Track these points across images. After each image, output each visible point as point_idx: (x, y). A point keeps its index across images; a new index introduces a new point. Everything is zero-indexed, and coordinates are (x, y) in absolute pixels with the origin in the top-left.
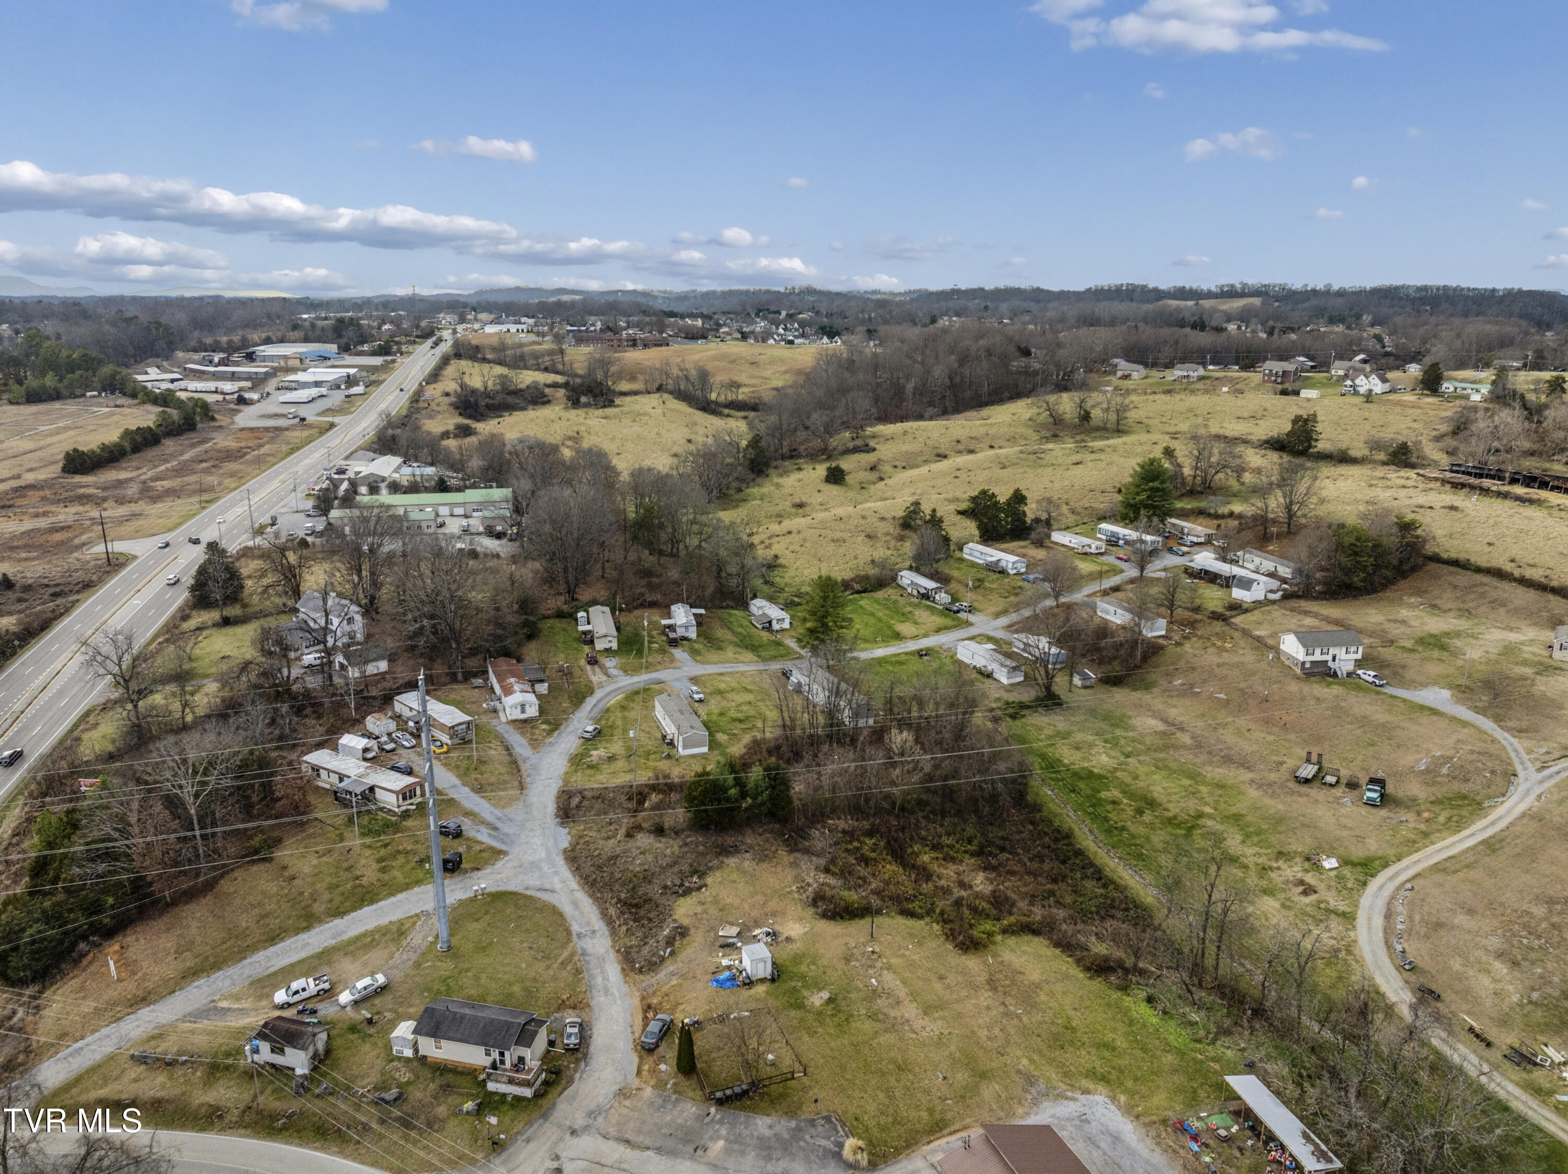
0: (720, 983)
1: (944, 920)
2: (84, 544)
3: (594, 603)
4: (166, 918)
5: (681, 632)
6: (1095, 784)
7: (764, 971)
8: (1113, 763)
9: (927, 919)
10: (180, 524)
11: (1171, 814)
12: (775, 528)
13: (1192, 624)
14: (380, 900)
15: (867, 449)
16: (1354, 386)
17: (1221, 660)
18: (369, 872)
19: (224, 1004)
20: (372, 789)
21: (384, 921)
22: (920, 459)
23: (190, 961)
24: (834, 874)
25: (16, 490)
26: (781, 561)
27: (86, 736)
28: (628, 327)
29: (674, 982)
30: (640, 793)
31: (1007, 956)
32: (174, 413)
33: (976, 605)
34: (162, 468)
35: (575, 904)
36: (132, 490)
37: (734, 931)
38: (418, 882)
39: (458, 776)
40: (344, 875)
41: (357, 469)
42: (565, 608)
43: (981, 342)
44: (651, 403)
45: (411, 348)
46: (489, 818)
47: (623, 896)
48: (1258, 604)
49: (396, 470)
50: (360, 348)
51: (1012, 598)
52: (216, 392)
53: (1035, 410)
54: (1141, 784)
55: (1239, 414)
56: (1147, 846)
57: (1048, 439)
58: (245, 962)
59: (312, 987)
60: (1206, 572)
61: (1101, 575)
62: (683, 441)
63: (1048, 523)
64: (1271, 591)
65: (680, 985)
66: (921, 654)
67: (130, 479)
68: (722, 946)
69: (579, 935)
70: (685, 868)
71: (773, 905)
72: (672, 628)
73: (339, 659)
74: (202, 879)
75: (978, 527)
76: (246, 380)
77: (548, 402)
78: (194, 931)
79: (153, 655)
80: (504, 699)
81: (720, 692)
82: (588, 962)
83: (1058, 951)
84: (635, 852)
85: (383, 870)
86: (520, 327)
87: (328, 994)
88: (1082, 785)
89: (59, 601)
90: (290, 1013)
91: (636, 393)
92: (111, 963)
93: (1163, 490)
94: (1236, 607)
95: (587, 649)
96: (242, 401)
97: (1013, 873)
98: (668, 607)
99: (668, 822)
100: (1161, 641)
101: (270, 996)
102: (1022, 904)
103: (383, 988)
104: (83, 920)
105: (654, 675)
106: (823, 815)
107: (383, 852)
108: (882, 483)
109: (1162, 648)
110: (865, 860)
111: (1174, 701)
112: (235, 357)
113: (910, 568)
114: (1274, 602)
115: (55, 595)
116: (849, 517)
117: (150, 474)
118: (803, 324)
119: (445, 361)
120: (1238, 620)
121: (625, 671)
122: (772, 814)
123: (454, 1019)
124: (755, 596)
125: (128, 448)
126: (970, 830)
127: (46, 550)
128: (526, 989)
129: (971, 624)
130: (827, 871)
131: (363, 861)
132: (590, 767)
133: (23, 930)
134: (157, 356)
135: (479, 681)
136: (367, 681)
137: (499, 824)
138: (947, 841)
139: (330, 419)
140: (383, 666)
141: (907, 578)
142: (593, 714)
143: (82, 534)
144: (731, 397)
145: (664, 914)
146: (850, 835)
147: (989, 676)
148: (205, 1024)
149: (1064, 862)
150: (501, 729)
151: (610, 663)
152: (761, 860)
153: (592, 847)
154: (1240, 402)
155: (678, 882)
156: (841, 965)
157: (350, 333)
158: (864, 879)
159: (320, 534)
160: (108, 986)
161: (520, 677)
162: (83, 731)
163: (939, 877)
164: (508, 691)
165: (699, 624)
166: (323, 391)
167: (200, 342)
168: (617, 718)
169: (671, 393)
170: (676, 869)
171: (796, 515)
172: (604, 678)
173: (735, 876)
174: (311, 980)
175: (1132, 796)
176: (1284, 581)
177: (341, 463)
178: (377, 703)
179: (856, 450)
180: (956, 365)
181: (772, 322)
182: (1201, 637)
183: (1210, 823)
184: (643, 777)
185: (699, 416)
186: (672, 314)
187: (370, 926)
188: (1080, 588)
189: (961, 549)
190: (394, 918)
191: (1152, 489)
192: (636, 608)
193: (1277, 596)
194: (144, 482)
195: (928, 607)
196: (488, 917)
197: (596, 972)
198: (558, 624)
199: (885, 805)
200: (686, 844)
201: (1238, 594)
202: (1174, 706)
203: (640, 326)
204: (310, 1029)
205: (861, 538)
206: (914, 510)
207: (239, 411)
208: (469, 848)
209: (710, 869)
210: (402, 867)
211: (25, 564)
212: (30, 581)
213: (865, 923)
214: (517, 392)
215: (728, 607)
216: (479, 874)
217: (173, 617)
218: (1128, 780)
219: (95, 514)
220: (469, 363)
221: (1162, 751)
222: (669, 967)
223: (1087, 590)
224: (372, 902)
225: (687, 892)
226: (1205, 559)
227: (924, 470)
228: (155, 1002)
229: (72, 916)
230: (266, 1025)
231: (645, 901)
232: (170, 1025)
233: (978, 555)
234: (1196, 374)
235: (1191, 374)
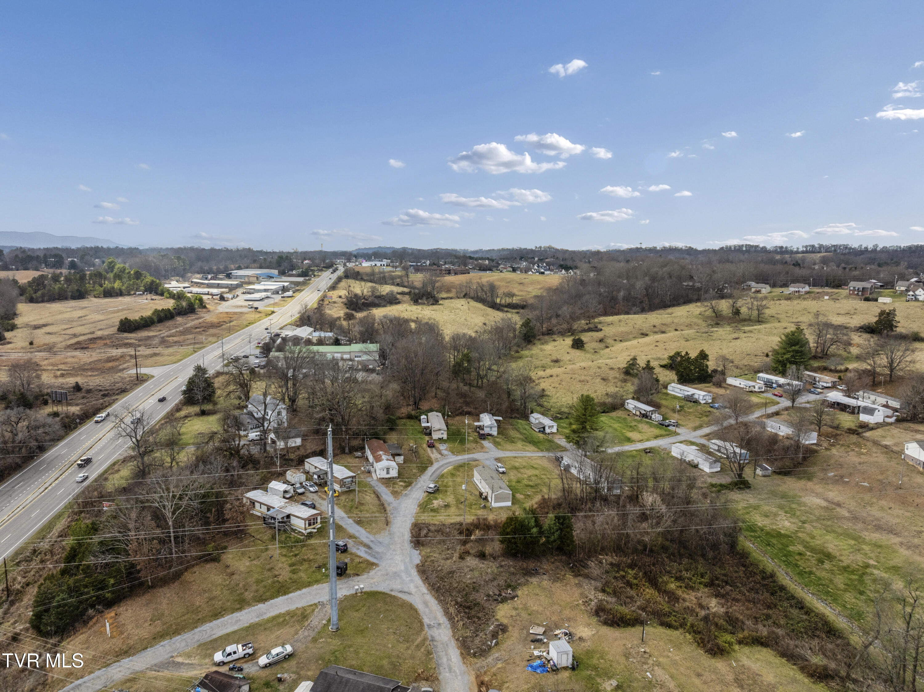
0: (534, 668)
1: (694, 631)
2: (124, 369)
3: (431, 410)
4: (147, 596)
5: (487, 431)
6: (784, 541)
7: (566, 661)
8: (793, 528)
9: (681, 630)
10: (181, 360)
11: (845, 564)
12: (541, 373)
13: (835, 436)
14: (291, 592)
15: (596, 329)
16: (915, 296)
17: (860, 460)
18: (285, 574)
19: (180, 660)
20: (288, 516)
21: (292, 607)
22: (631, 336)
23: (159, 627)
24: (608, 594)
25: (91, 339)
26: (547, 393)
27: (110, 477)
28: (445, 263)
29: (500, 666)
30: (467, 530)
31: (745, 661)
32: (184, 304)
33: (680, 422)
34: (174, 331)
35: (426, 604)
36: (156, 341)
37: (541, 630)
38: (317, 582)
39: (346, 512)
40: (267, 574)
41: (287, 333)
42: (413, 413)
43: (665, 269)
44: (461, 304)
45: (320, 274)
46: (366, 540)
47: (459, 600)
48: (878, 426)
49: (311, 334)
50: (290, 272)
51: (705, 418)
52: (208, 294)
53: (703, 309)
54: (818, 542)
55: (838, 312)
56: (831, 586)
57: (712, 326)
58: (196, 630)
59: (240, 650)
60: (838, 404)
61: (765, 405)
62: (481, 324)
63: (723, 373)
64: (888, 417)
65: (504, 668)
66: (646, 451)
67: (155, 336)
68: (533, 641)
69: (429, 626)
70: (502, 583)
71: (567, 613)
72: (481, 428)
73: (272, 436)
74: (173, 570)
75: (676, 374)
76: (226, 288)
77: (399, 303)
78: (164, 606)
79: (158, 431)
80: (375, 464)
81: (516, 468)
82: (436, 647)
83: (784, 660)
84: (466, 570)
85: (294, 572)
86: (382, 263)
87: (251, 657)
88: (774, 541)
89: (106, 399)
90: (224, 669)
91: (451, 298)
92: (108, 624)
93: (801, 352)
94: (865, 426)
95: (427, 438)
96: (222, 298)
97: (737, 601)
98: (478, 415)
99: (488, 550)
100: (815, 447)
101: (211, 656)
102: (749, 623)
103: (290, 656)
104: (92, 593)
105: (471, 456)
106: (596, 552)
107: (294, 559)
108: (608, 350)
109: (816, 451)
110: (629, 584)
111: (830, 487)
112: (221, 276)
113: (633, 398)
114: (891, 424)
115: (104, 396)
116: (590, 367)
117: (166, 334)
118: (548, 264)
119: (339, 279)
120: (868, 434)
121: (453, 453)
122: (561, 550)
123: (341, 682)
124: (532, 412)
125: (156, 320)
126: (701, 569)
127: (103, 371)
128: (392, 663)
129: (679, 434)
130: (603, 591)
131: (280, 565)
132: (433, 510)
133: (54, 597)
134: (178, 275)
135: (359, 454)
136: (288, 450)
137: (371, 545)
138: (685, 574)
139: (272, 309)
140: (298, 441)
141: (632, 404)
142: (432, 478)
143: (124, 363)
144: (508, 300)
145: (489, 615)
146: (616, 566)
147: (696, 466)
148: (166, 673)
149: (772, 594)
150: (372, 483)
151: (442, 447)
152: (554, 581)
153: (436, 564)
154: (838, 305)
155: (497, 593)
156: (622, 660)
157: (285, 264)
158: (631, 598)
159: (263, 367)
160: (104, 641)
161: (386, 452)
162: (110, 474)
163: (684, 600)
164: (378, 459)
165: (499, 427)
166: (269, 294)
167: (201, 268)
168: (449, 481)
169: (472, 298)
170: (495, 583)
171: (554, 366)
172: (439, 456)
173: (537, 591)
174: (240, 646)
175: (813, 550)
176: (895, 410)
177: (279, 331)
178: (294, 463)
179: (590, 330)
180: (649, 282)
181: (531, 263)
182: (843, 445)
183: (876, 572)
184: (469, 519)
185: (490, 310)
186: (471, 258)
187: (283, 611)
188: (753, 412)
189: (666, 388)
190: (300, 605)
191: (793, 351)
192: (457, 415)
193: (893, 420)
194: (163, 338)
195: (647, 422)
196: (364, 609)
197: (442, 654)
198: (409, 422)
199: (640, 547)
200: (502, 566)
201: (864, 418)
202: (831, 491)
203: (453, 263)
204: (237, 682)
205: (598, 380)
206: (633, 362)
207: (220, 304)
208: (352, 560)
209: (519, 584)
210: (306, 570)
211: (89, 378)
212: (91, 387)
213: (638, 629)
214: (380, 297)
215: (515, 417)
216: (359, 578)
217: (172, 410)
218: (808, 539)
219: (133, 353)
220: (353, 281)
221: (828, 520)
222: (496, 654)
223: (757, 414)
224: (285, 593)
225: (504, 600)
226: (836, 396)
227: (635, 342)
228: (134, 654)
229: (86, 590)
230: (206, 677)
231: (475, 605)
232: (142, 672)
233: (678, 391)
234: (804, 290)
235: (801, 289)
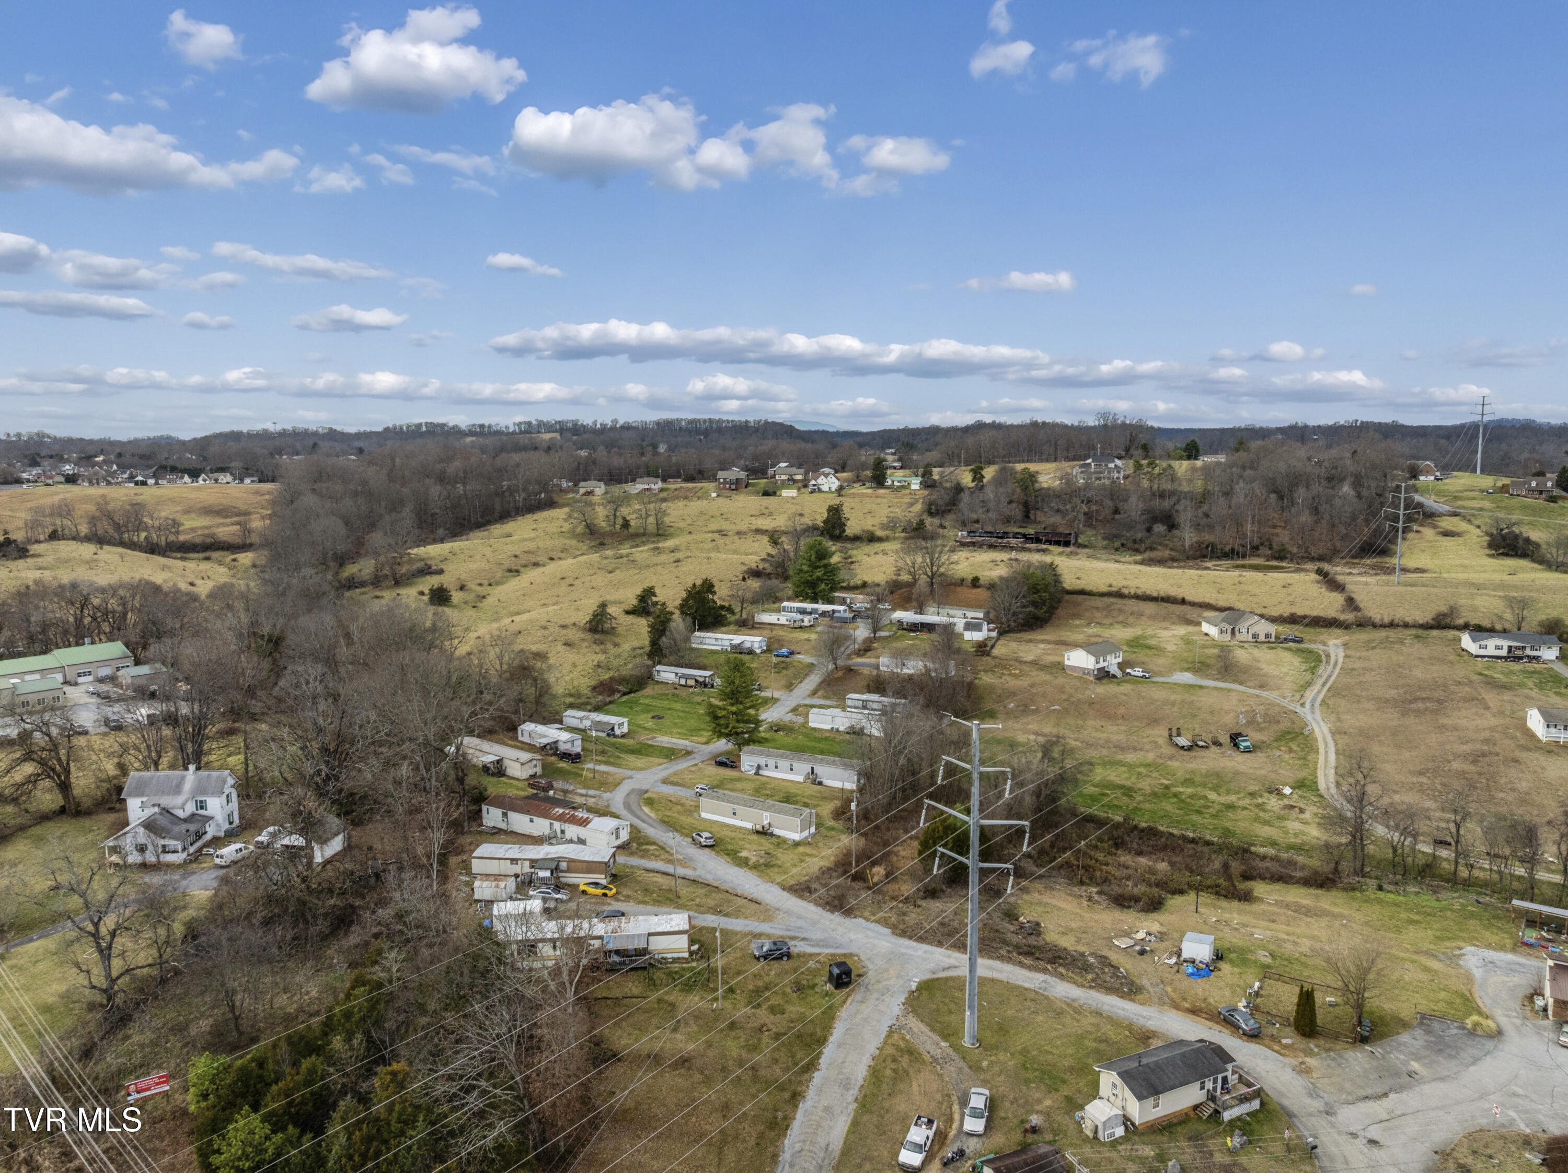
3: (448, 737)
14: (825, 1037)
15: (434, 571)
16: (817, 485)
17: (1027, 682)
20: (647, 939)
21: (871, 1051)
24: (1090, 883)
29: (1169, 989)
35: (992, 968)
37: (1128, 940)
38: (832, 1007)
40: (741, 1033)
46: (779, 932)
48: (992, 642)
55: (749, 513)
60: (923, 625)
64: (990, 630)
65: (1176, 989)
66: (774, 730)
69: (1042, 989)
72: (552, 746)
82: (1088, 1004)
85: (776, 1012)
94: (984, 645)
107: (740, 998)
113: (658, 664)
114: (998, 638)
120: (996, 653)
121: (597, 790)
123: (1152, 1070)
129: (778, 699)
130: (1081, 882)
131: (738, 1013)
132: (769, 866)
137: (797, 934)
141: (666, 673)
142: (661, 829)
144: (170, 538)
145: (1057, 950)
147: (858, 733)
151: (566, 786)
152: (1027, 893)
154: (738, 504)
155: (1014, 926)
164: (574, 821)
168: (688, 825)
172: (590, 799)
179: (424, 573)
182: (985, 671)
187: (867, 1062)
190: (875, 1044)
193: (995, 633)
196: (953, 1007)
206: (601, 611)
216: (869, 978)
222: (1142, 982)
224: (821, 1042)
225: (1036, 931)
226: (909, 616)
231: (1028, 947)
233: (713, 642)
234: (657, 486)
235: (652, 486)
